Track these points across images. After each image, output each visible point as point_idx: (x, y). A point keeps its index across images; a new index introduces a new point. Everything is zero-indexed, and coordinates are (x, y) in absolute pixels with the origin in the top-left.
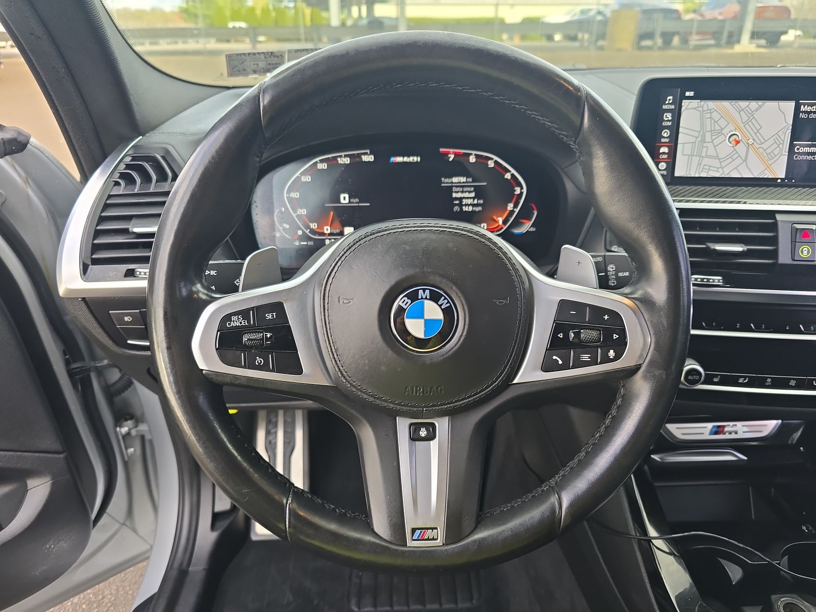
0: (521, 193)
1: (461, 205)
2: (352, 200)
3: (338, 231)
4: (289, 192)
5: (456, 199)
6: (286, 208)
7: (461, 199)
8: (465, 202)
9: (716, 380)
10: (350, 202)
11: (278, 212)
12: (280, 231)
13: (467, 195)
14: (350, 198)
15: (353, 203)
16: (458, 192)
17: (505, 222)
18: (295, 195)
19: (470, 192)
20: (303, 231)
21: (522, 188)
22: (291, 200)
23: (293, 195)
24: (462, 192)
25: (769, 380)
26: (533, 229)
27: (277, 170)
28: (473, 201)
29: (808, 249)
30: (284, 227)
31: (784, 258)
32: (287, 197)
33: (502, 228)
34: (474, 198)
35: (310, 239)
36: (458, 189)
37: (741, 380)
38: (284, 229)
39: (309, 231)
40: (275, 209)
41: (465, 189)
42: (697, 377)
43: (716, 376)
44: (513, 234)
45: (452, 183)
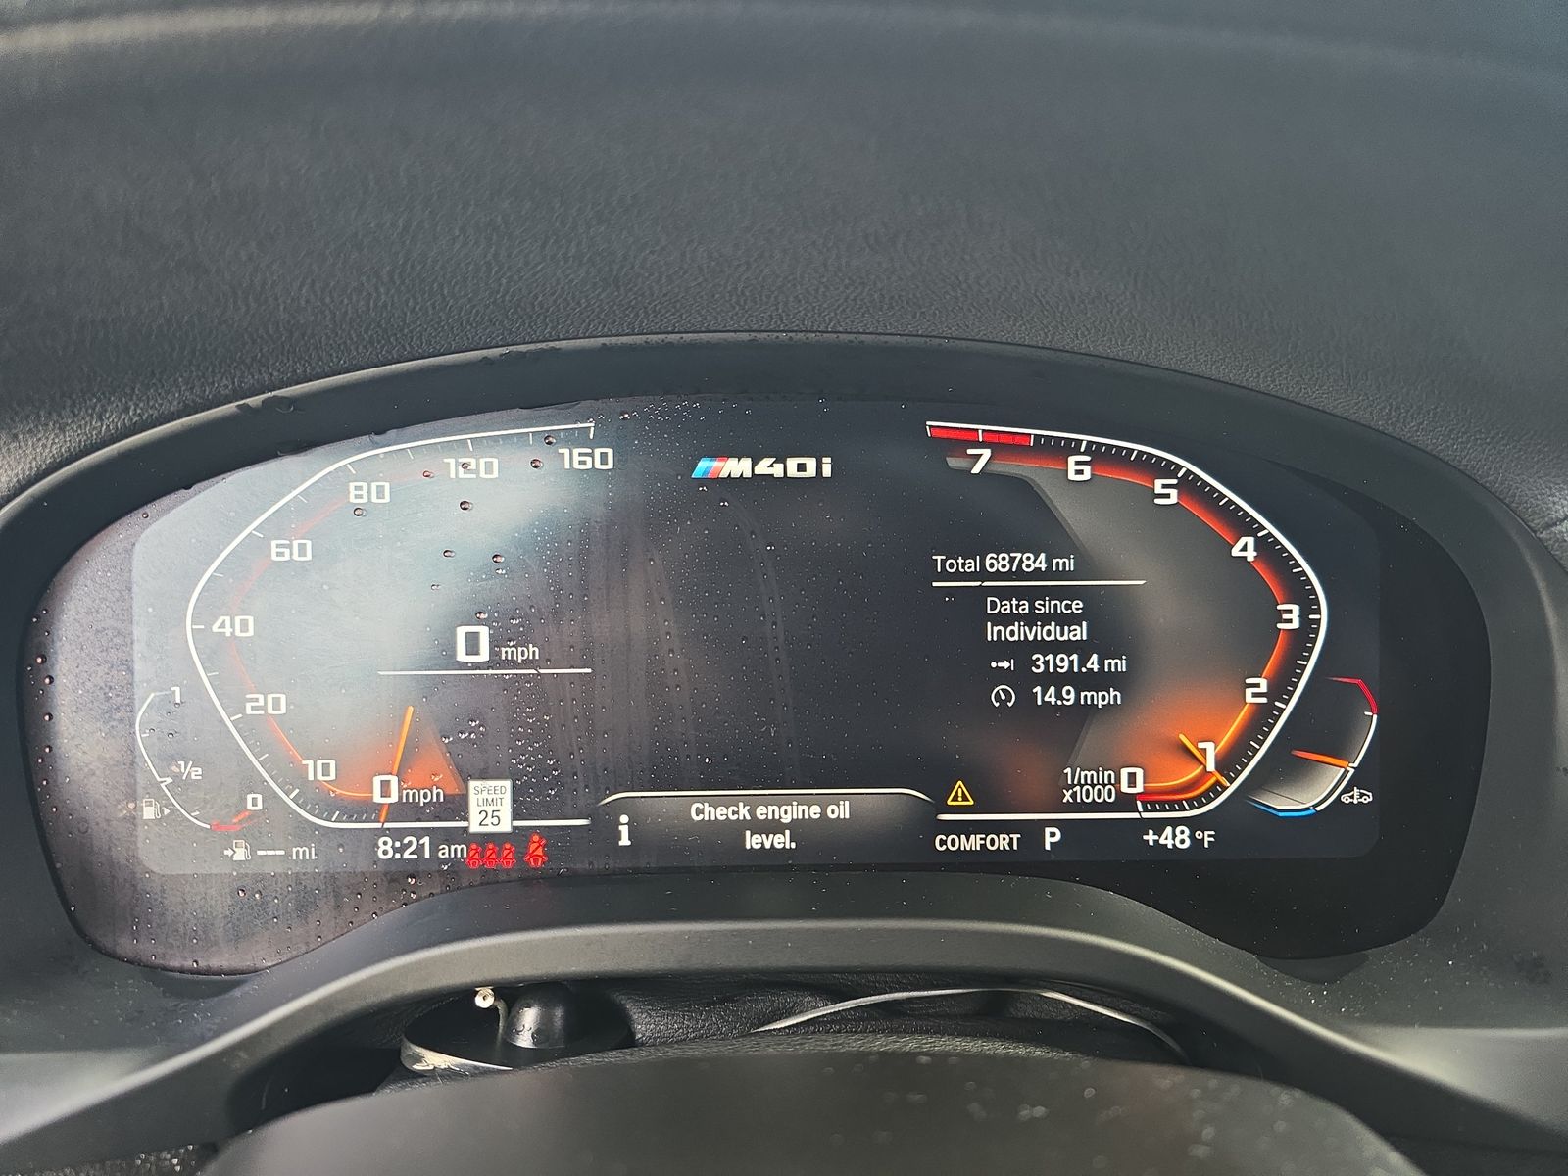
0: (1308, 627)
1: (1023, 679)
2: (506, 652)
3: (436, 794)
4: (209, 609)
5: (1004, 649)
6: (191, 688)
7: (1023, 651)
8: (1040, 662)
10: (495, 662)
11: (155, 704)
12: (159, 796)
13: (1053, 632)
14: (495, 643)
15: (512, 664)
16: (1005, 620)
17: (1228, 764)
18: (235, 626)
19: (1065, 621)
20: (270, 796)
21: (1309, 605)
22: (215, 649)
23: (225, 626)
24: (1031, 620)
26: (1360, 797)
27: (151, 509)
28: (1083, 662)
30: (177, 777)
32: (196, 633)
33: (1216, 789)
34: (1082, 649)
35: (304, 832)
36: (1006, 607)
38: (180, 784)
39: (296, 794)
40: (138, 692)
41: (1044, 607)
44: (1270, 817)
45: (983, 575)
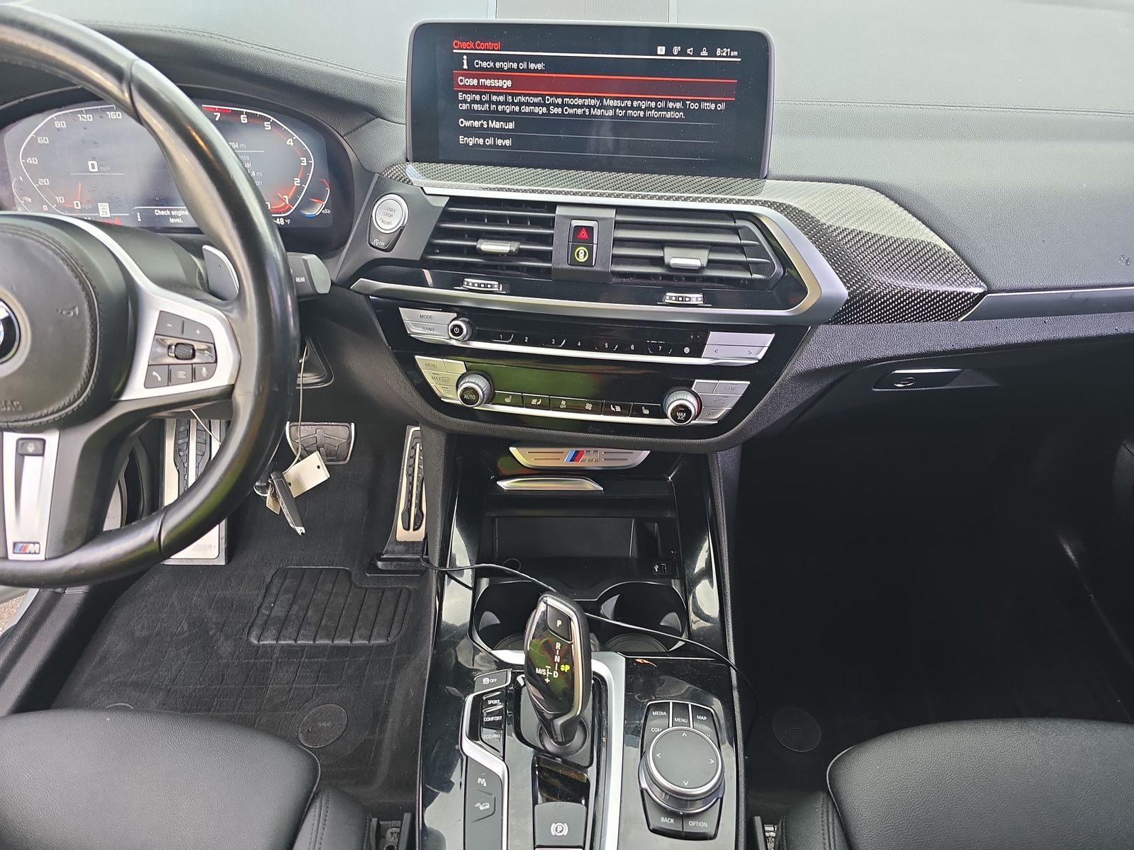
0: (309, 164)
2: (102, 168)
3: (90, 207)
4: (25, 156)
6: (24, 177)
9: (507, 400)
10: (99, 171)
11: (16, 181)
12: (21, 206)
14: (99, 166)
15: (103, 172)
17: (292, 201)
18: (32, 161)
19: (245, 161)
20: (49, 206)
21: (308, 158)
22: (28, 166)
23: (29, 160)
25: (563, 403)
26: (327, 211)
27: (6, 128)
29: (585, 251)
30: (25, 201)
31: (560, 261)
32: (23, 163)
33: (290, 209)
37: (534, 402)
38: (26, 204)
39: (55, 205)
40: (12, 178)
42: (473, 397)
43: (508, 396)
44: (304, 216)
